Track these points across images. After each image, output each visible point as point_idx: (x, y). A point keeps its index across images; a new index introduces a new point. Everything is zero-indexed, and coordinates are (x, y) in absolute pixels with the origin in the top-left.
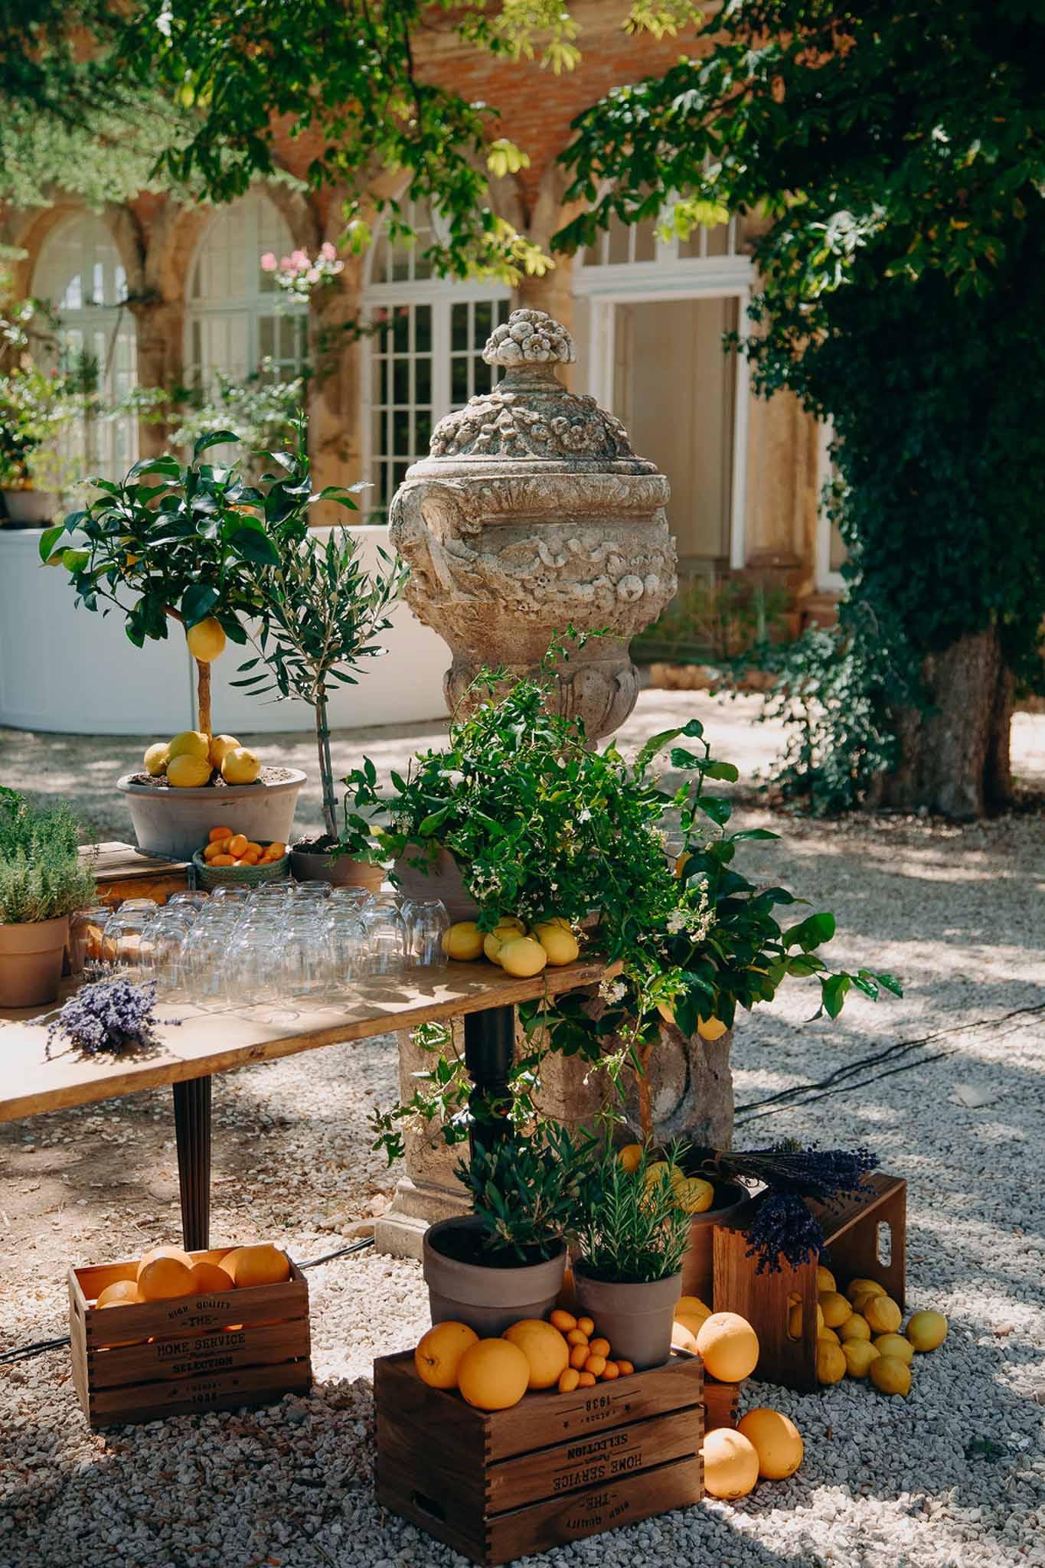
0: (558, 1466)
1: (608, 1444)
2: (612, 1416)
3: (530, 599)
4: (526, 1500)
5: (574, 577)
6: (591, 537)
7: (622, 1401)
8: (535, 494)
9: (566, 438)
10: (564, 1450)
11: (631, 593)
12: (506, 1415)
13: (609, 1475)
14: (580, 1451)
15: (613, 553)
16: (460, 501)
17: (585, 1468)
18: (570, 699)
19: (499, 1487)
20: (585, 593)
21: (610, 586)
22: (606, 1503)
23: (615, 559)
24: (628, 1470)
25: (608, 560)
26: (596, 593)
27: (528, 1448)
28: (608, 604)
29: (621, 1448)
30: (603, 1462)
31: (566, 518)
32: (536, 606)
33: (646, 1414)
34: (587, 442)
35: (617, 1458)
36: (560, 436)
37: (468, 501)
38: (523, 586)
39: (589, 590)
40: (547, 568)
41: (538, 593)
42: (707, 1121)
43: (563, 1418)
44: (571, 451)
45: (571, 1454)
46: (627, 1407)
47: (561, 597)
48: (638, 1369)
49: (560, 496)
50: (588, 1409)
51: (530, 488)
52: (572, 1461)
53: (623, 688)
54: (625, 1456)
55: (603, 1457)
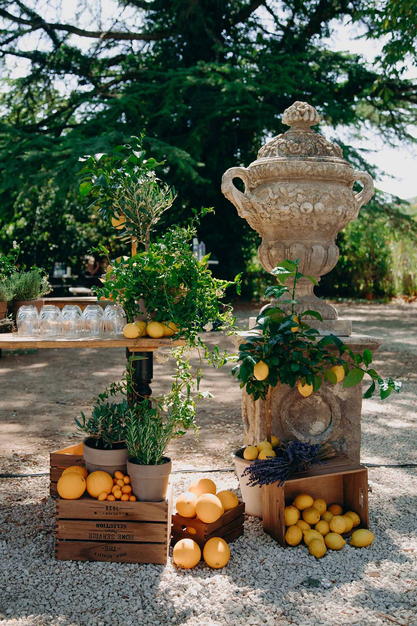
0: (91, 529)
1: (117, 527)
2: (119, 515)
3: (265, 212)
4: (75, 538)
5: (282, 203)
6: (291, 186)
7: (124, 511)
8: (268, 170)
9: (291, 149)
10: (95, 523)
11: (306, 210)
12: (67, 501)
13: (116, 538)
14: (102, 526)
15: (300, 193)
16: (248, 175)
17: (105, 533)
18: (289, 255)
19: (62, 529)
20: (286, 210)
21: (298, 207)
22: (115, 550)
23: (300, 196)
24: (126, 540)
25: (297, 196)
26: (290, 209)
27: (76, 517)
28: (297, 215)
29: (123, 530)
30: (113, 533)
31: (285, 180)
32: (268, 216)
33: (136, 519)
34: (299, 150)
35: (121, 533)
36: (289, 148)
37: (250, 175)
38: (263, 207)
39: (287, 208)
40: (271, 200)
41: (269, 210)
42: (343, 440)
43: (95, 510)
44: (293, 154)
45: (97, 525)
46: (127, 514)
47: (277, 211)
48: (138, 500)
49: (279, 170)
50: (107, 509)
51: (267, 168)
52: (98, 529)
53: (314, 252)
54: (126, 534)
55: (114, 531)
